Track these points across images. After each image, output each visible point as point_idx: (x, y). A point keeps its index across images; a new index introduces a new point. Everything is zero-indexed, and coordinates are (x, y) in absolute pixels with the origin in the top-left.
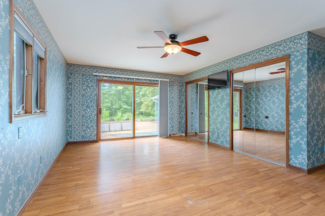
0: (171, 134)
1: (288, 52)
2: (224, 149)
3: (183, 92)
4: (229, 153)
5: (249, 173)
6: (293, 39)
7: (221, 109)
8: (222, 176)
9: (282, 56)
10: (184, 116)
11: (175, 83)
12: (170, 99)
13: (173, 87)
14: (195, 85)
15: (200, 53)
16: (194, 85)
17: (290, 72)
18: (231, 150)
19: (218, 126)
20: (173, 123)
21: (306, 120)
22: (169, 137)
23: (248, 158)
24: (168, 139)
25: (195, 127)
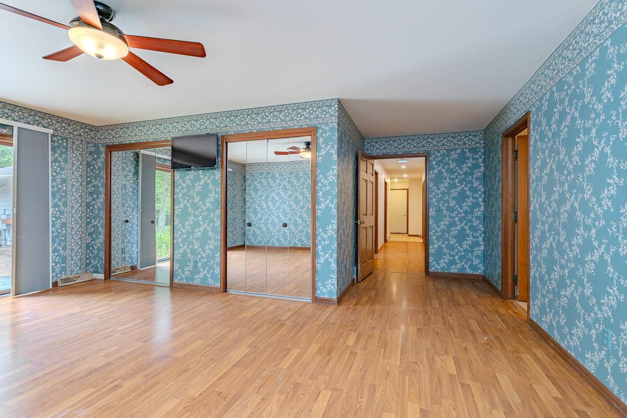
0: (59, 280)
1: (315, 122)
2: (208, 291)
3: (99, 168)
4: (220, 298)
5: (269, 328)
6: (320, 104)
7: (203, 211)
8: (229, 352)
9: (306, 126)
10: (102, 230)
11: (73, 143)
12: (54, 183)
13: (66, 153)
14: (132, 154)
15: (172, 82)
16: (130, 154)
17: (317, 154)
18: (223, 293)
19: (196, 247)
20: (64, 249)
21: (336, 227)
22: (51, 290)
23: (257, 300)
24: (49, 295)
25: (131, 254)
